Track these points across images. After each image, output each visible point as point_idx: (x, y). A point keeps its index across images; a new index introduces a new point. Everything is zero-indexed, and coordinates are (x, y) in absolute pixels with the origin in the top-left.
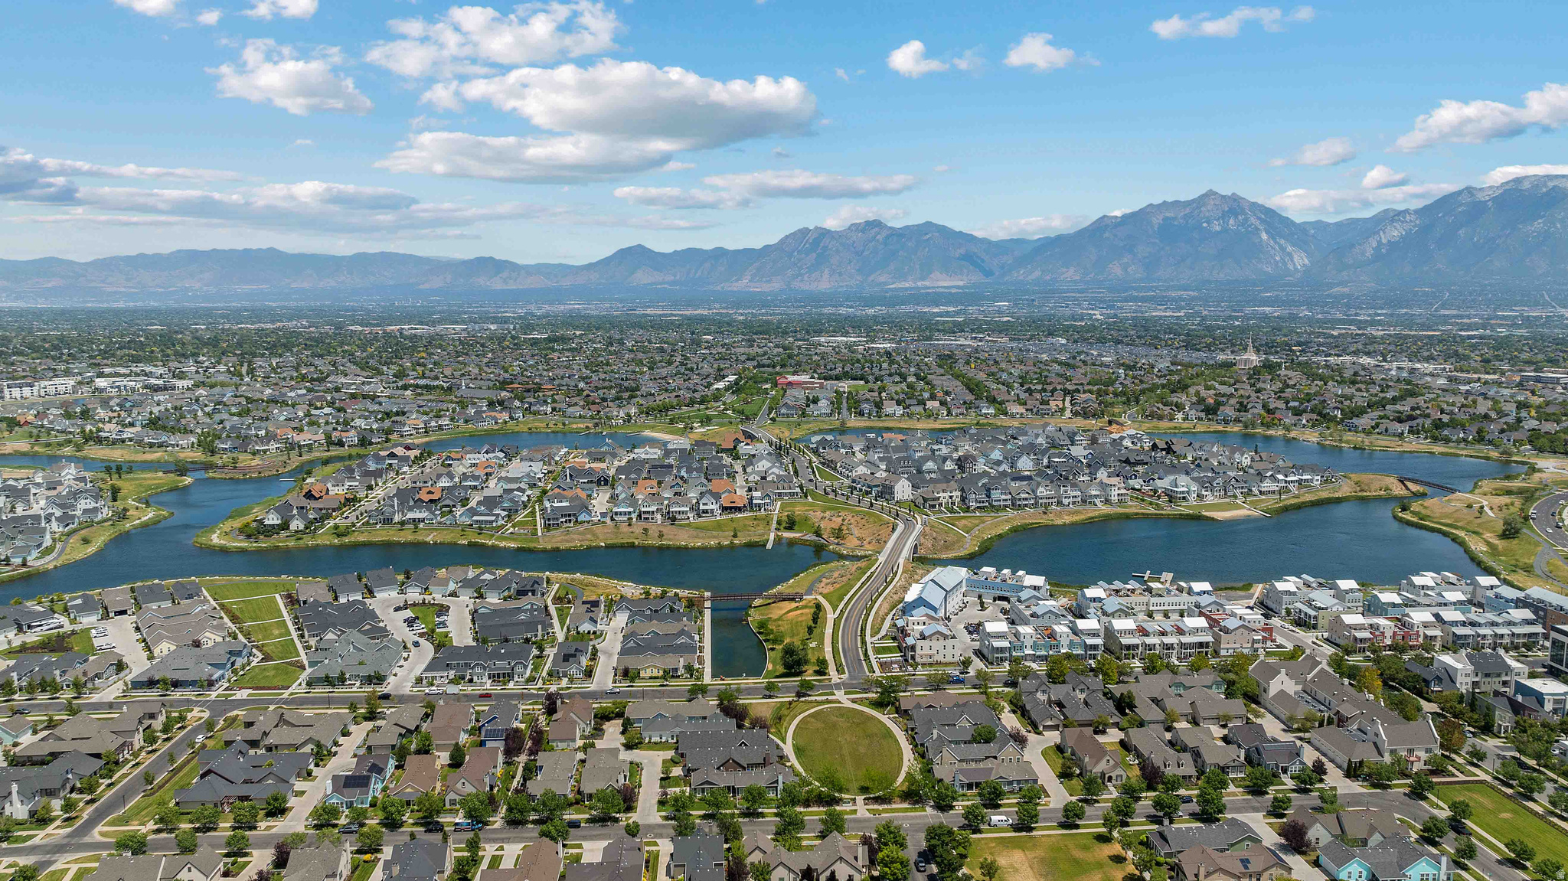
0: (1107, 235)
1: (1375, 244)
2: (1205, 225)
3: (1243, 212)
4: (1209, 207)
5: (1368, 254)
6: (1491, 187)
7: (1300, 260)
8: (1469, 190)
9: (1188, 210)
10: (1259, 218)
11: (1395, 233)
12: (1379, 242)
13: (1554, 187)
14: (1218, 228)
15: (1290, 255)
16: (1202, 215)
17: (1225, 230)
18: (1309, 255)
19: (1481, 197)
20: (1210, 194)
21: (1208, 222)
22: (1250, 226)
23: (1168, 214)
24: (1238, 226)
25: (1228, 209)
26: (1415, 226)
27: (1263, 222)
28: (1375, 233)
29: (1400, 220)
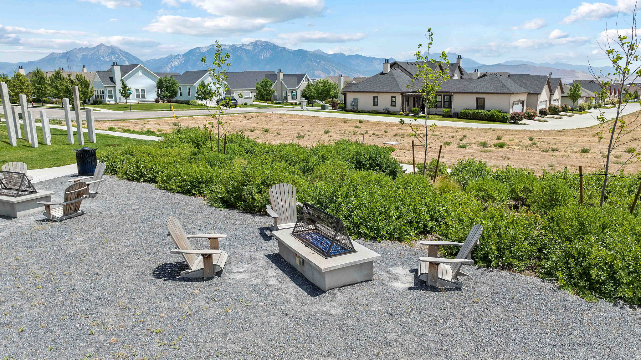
0: (57, 61)
1: (170, 67)
2: (102, 58)
3: (118, 54)
4: (102, 51)
5: (168, 71)
6: (205, 47)
8: (198, 48)
9: (93, 52)
10: (124, 56)
11: (176, 63)
12: (171, 66)
13: (224, 48)
14: (108, 60)
16: (99, 54)
19: (203, 50)
20: (101, 45)
22: (121, 59)
23: (84, 53)
24: (116, 59)
25: (110, 52)
26: (183, 60)
27: (125, 57)
28: (170, 63)
29: (177, 58)
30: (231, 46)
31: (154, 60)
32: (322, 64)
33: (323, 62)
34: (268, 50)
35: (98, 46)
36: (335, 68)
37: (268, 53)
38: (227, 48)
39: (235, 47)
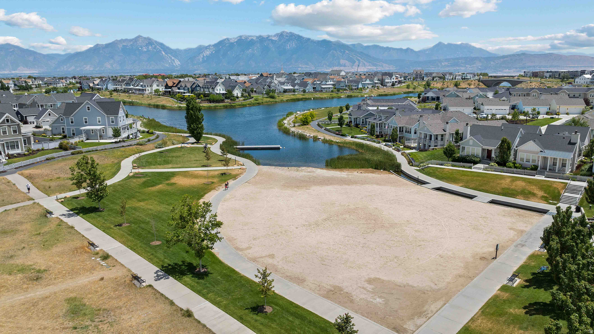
2: (140, 48)
3: (154, 44)
5: (201, 60)
6: (234, 38)
7: (177, 63)
9: (132, 43)
11: (208, 53)
13: (252, 39)
14: (145, 50)
15: (174, 60)
19: (232, 41)
20: (139, 37)
21: (141, 47)
23: (124, 44)
24: (153, 49)
25: (148, 42)
26: (214, 50)
30: (258, 37)
32: (347, 53)
33: (347, 52)
34: (294, 40)
35: (137, 37)
36: (360, 57)
37: (293, 43)
38: (255, 38)
39: (262, 38)
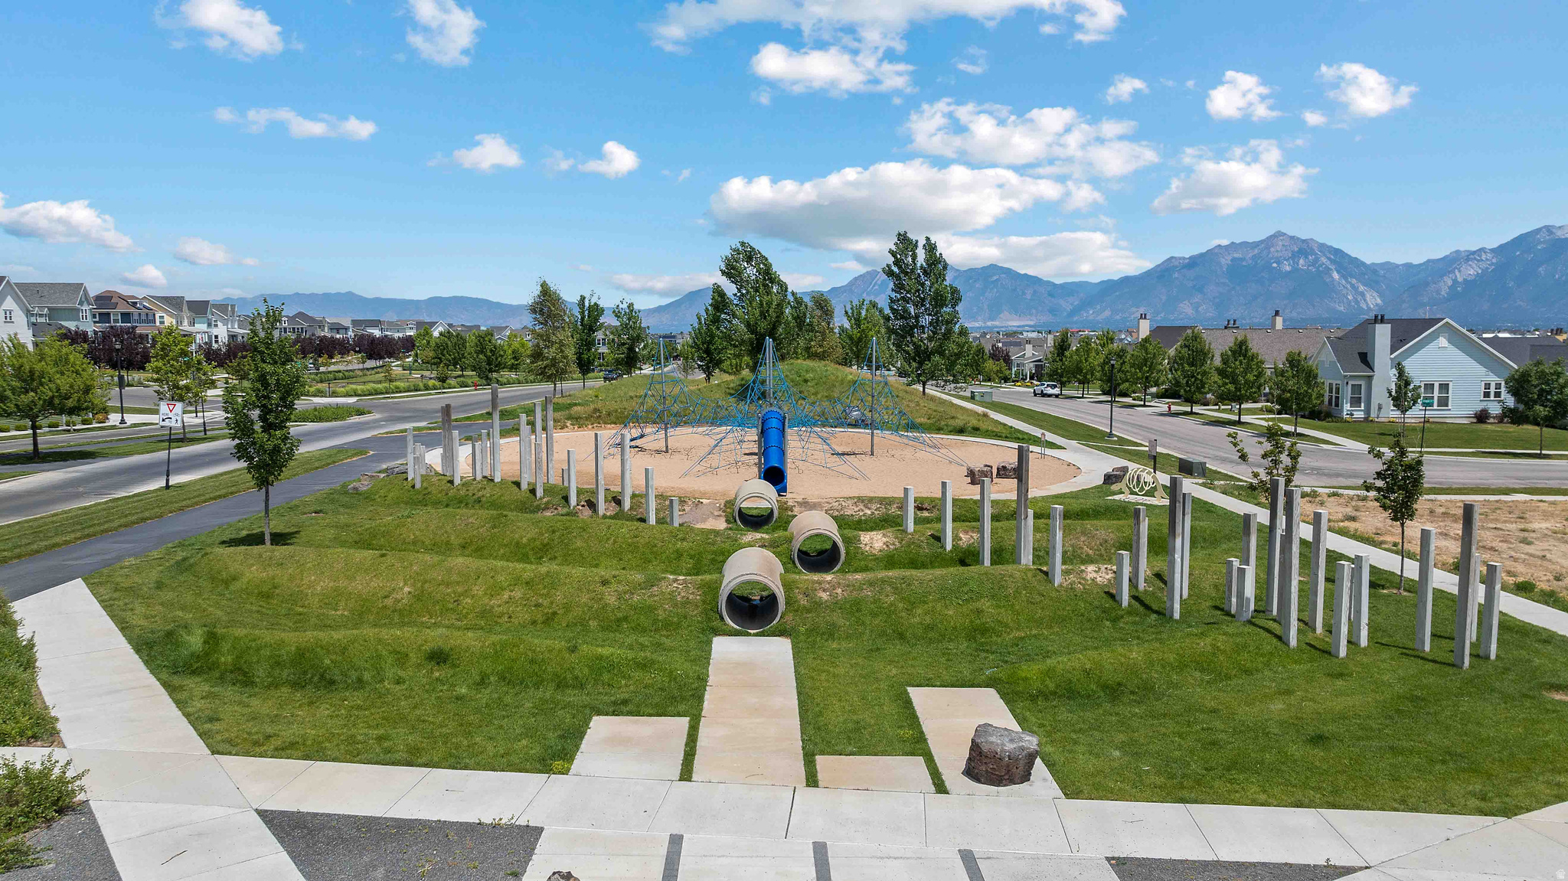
0: (1176, 275)
1: (1450, 282)
4: (1279, 248)
8: (1549, 229)
10: (1329, 259)
12: (1455, 281)
16: (1270, 256)
17: (1295, 270)
18: (1381, 295)
22: (1320, 266)
27: (1332, 261)
28: (1449, 272)
29: (1475, 259)
31: (1408, 266)
